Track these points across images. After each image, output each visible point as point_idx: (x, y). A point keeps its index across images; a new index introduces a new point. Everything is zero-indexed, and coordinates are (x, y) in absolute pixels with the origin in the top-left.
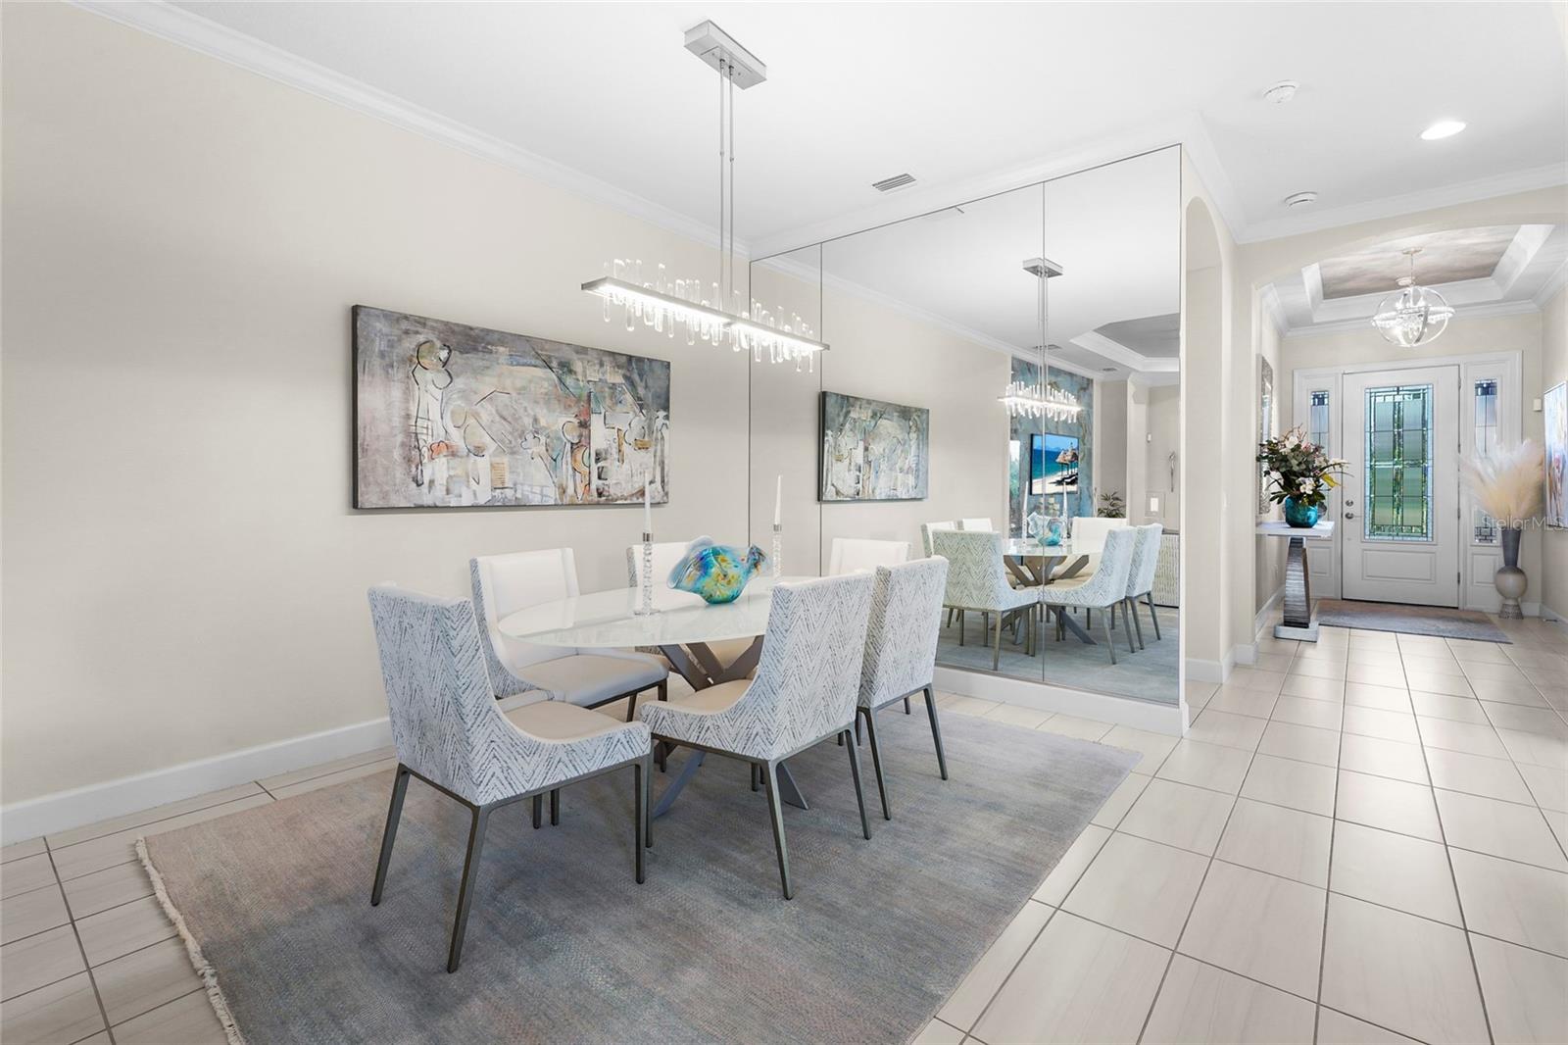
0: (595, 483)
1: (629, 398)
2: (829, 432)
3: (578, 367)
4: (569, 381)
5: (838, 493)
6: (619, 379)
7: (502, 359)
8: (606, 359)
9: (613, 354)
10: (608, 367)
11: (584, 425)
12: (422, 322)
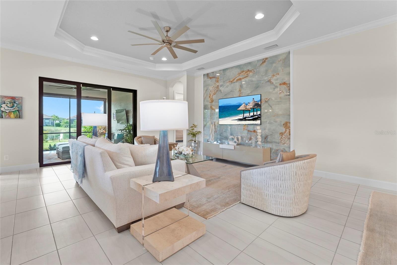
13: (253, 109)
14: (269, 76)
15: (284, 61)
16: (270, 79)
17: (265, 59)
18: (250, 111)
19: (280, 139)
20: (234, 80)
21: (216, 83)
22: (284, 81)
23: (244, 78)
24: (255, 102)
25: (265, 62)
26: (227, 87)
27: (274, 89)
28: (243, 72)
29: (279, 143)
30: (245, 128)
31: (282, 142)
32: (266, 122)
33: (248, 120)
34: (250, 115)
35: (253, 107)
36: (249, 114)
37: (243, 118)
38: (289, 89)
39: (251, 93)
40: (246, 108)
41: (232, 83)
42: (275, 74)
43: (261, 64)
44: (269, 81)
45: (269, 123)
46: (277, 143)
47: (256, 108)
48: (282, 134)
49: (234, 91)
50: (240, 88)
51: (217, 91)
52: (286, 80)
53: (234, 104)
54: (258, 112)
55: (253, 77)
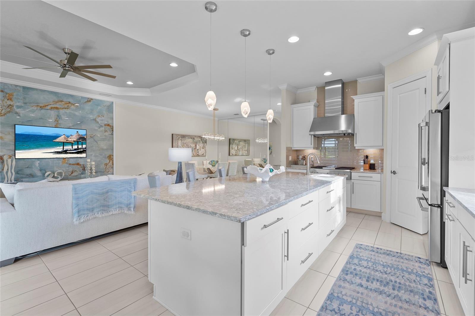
0: (197, 153)
1: (201, 142)
2: (231, 145)
3: (195, 138)
4: (194, 140)
5: (232, 154)
6: (200, 140)
7: (187, 138)
8: (199, 137)
9: (199, 136)
10: (199, 138)
11: (196, 146)
12: (179, 135)
13: (77, 142)
14: (94, 115)
15: (108, 108)
16: (95, 118)
17: (90, 99)
18: (73, 144)
19: (105, 168)
20: (46, 106)
21: (6, 100)
22: (109, 123)
23: (63, 108)
24: (80, 135)
25: (90, 101)
26: (33, 111)
27: (100, 127)
28: (62, 101)
29: (104, 172)
30: (65, 162)
31: (107, 170)
32: (92, 155)
33: (71, 153)
34: (73, 148)
35: (78, 139)
36: (71, 147)
37: (62, 151)
38: (113, 130)
39: (72, 126)
40: (67, 141)
41: (42, 109)
42: (100, 115)
43: (86, 102)
44: (95, 120)
45: (94, 156)
46: (102, 172)
47: (80, 141)
48: (106, 165)
49: (46, 119)
50: (57, 118)
51: (9, 112)
52: (110, 122)
53: (47, 134)
54: (83, 146)
55: (76, 112)
